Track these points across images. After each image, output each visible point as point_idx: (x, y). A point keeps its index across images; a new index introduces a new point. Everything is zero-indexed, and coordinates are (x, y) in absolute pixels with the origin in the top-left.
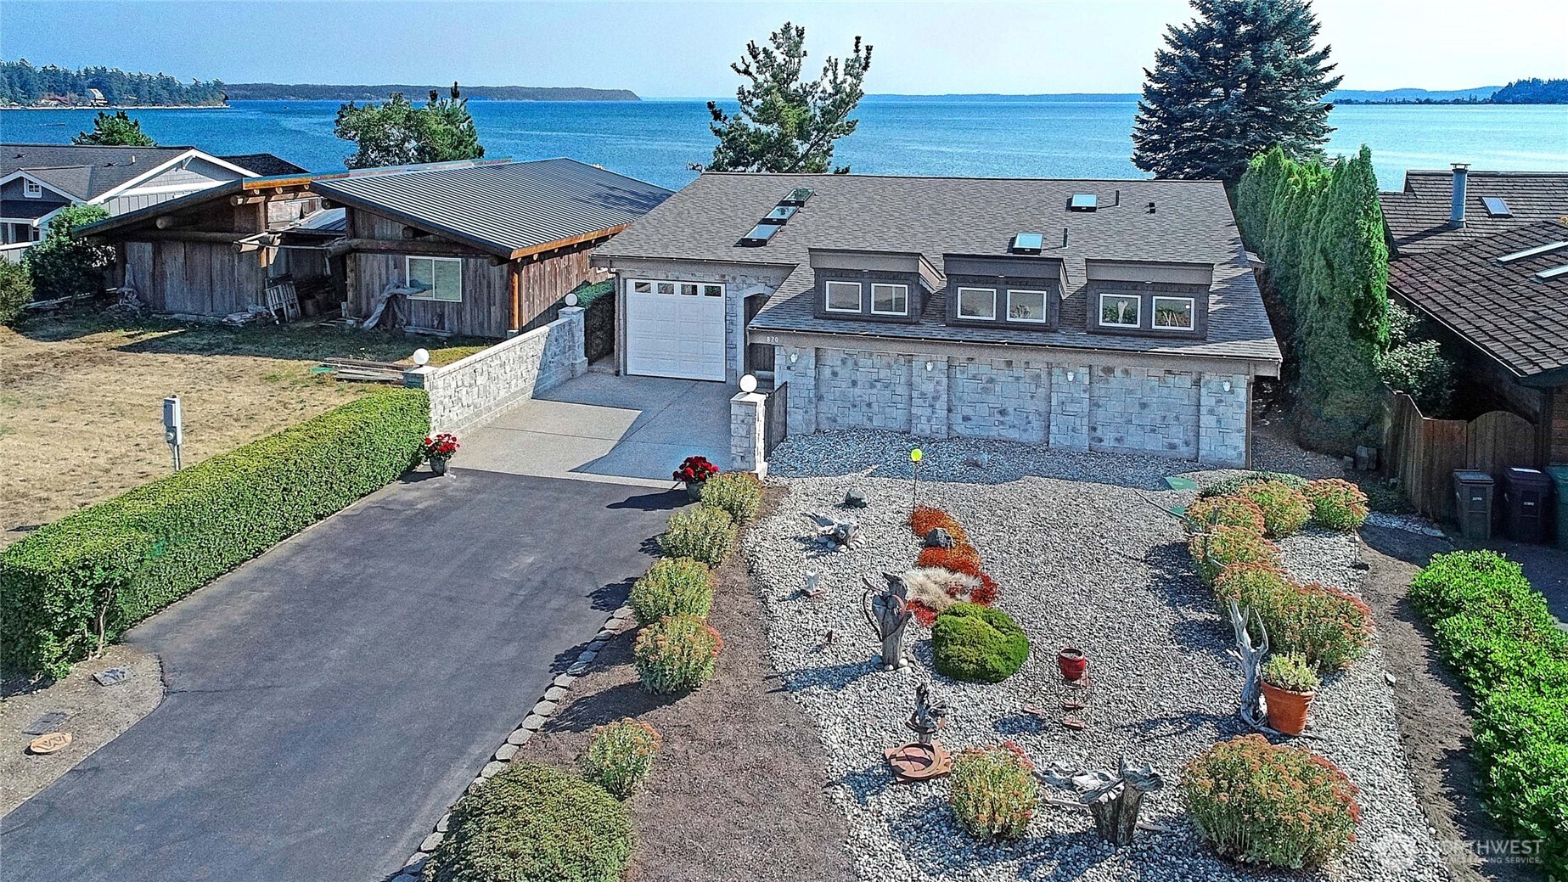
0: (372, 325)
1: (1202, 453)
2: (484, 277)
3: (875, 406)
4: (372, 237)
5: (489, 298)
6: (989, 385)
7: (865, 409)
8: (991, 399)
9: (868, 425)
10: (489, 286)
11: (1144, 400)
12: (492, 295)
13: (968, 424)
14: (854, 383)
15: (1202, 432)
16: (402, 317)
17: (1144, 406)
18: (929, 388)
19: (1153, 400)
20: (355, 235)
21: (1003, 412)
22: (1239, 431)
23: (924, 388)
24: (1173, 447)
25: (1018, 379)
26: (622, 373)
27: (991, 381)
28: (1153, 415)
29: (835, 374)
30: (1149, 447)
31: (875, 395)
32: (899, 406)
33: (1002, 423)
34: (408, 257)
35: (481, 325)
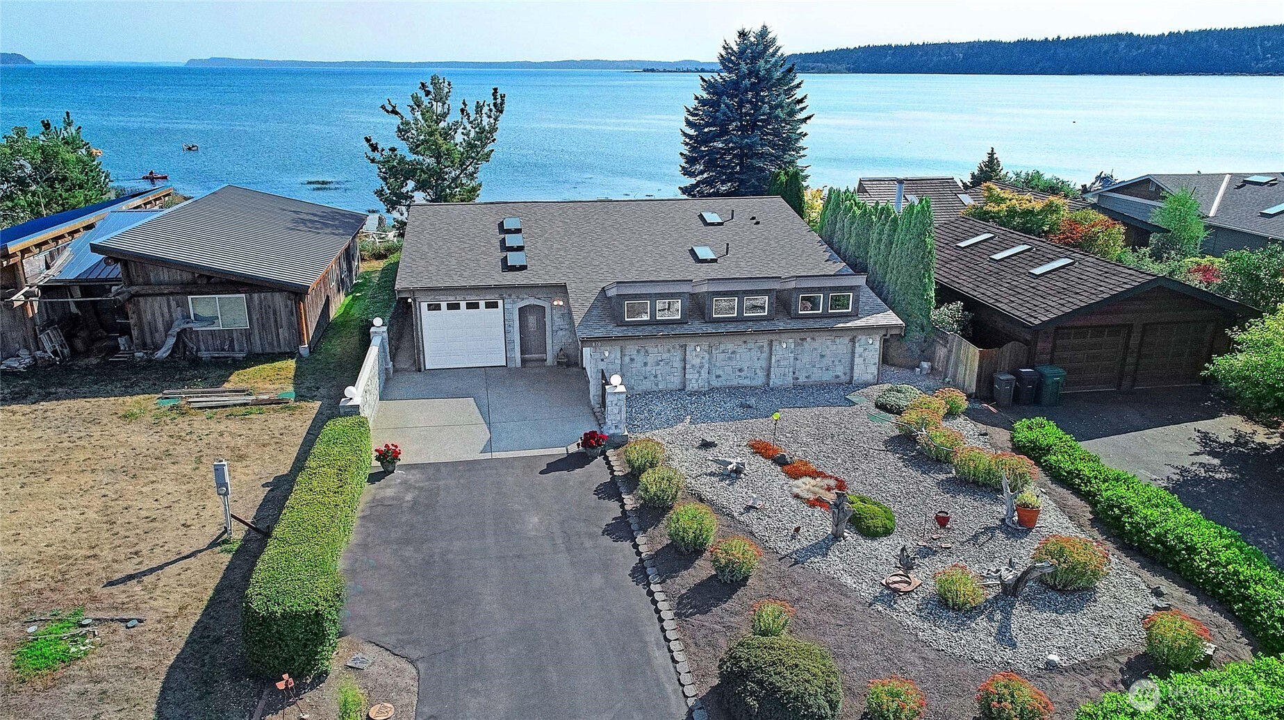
0: (165, 355)
1: (855, 378)
2: (270, 307)
3: (659, 376)
4: (148, 283)
5: (276, 321)
6: (732, 355)
7: (653, 378)
8: (734, 363)
9: (655, 388)
10: (275, 313)
11: (823, 353)
12: (279, 319)
13: (719, 379)
14: (646, 364)
15: (855, 367)
16: (191, 345)
17: (822, 356)
18: (697, 361)
19: (828, 353)
20: (132, 284)
21: (740, 370)
22: (875, 364)
23: (694, 362)
24: (837, 377)
25: (750, 349)
26: (423, 370)
27: (733, 352)
28: (827, 361)
29: (632, 360)
30: (824, 379)
31: (660, 370)
32: (675, 374)
33: (740, 376)
34: (190, 297)
35: (271, 344)
